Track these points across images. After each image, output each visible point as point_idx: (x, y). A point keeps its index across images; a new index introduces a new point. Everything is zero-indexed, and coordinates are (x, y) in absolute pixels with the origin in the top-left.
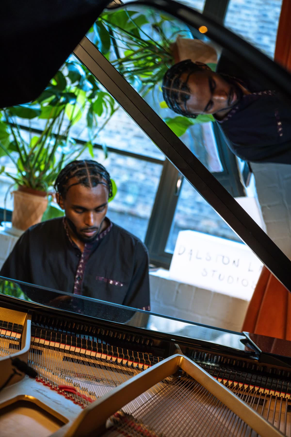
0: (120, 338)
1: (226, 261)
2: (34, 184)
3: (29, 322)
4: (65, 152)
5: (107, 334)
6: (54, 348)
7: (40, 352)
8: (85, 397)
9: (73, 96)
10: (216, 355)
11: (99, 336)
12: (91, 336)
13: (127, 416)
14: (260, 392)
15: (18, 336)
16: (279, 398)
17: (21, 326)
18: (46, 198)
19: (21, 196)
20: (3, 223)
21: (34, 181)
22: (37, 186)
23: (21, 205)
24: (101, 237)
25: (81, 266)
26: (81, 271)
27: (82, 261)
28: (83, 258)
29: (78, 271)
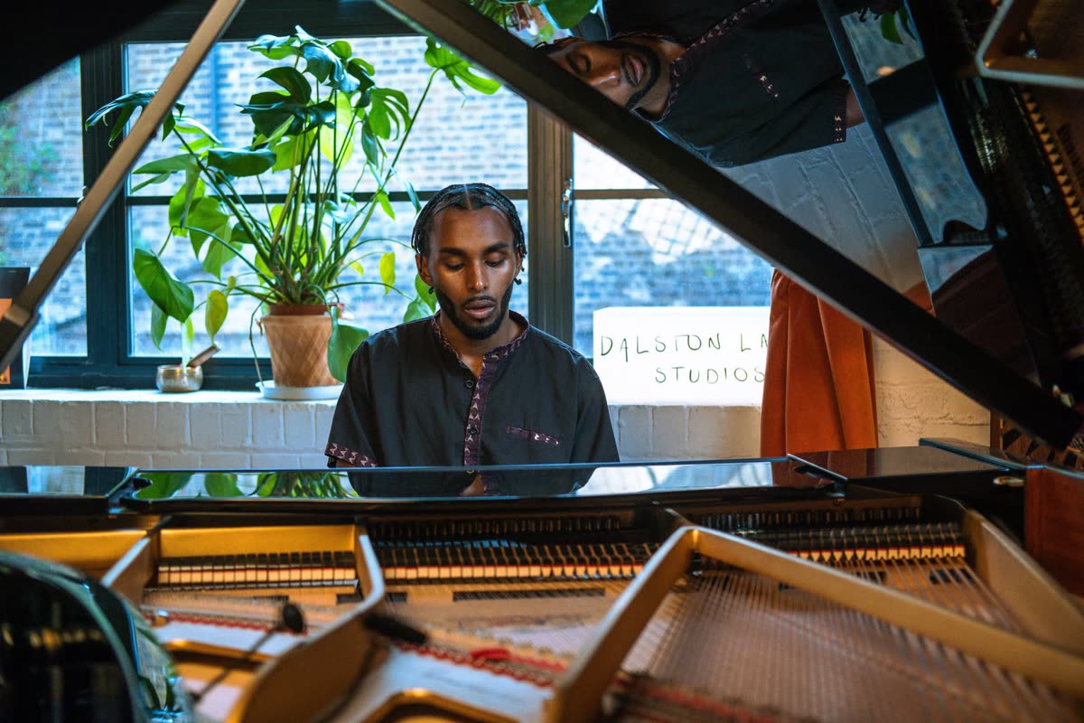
0: (551, 530)
1: (694, 343)
2: (297, 296)
3: (365, 540)
4: (339, 221)
5: (523, 530)
6: (429, 581)
7: (403, 596)
8: (532, 662)
9: (329, 107)
10: (750, 513)
11: (509, 537)
12: (495, 539)
13: (639, 679)
14: (868, 558)
15: (350, 574)
16: (911, 562)
17: (349, 554)
18: (326, 315)
19: (278, 325)
20: (258, 384)
21: (296, 289)
22: (303, 297)
23: (283, 340)
24: (512, 350)
25: (475, 406)
26: (477, 417)
27: (478, 396)
28: (480, 391)
29: (471, 417)
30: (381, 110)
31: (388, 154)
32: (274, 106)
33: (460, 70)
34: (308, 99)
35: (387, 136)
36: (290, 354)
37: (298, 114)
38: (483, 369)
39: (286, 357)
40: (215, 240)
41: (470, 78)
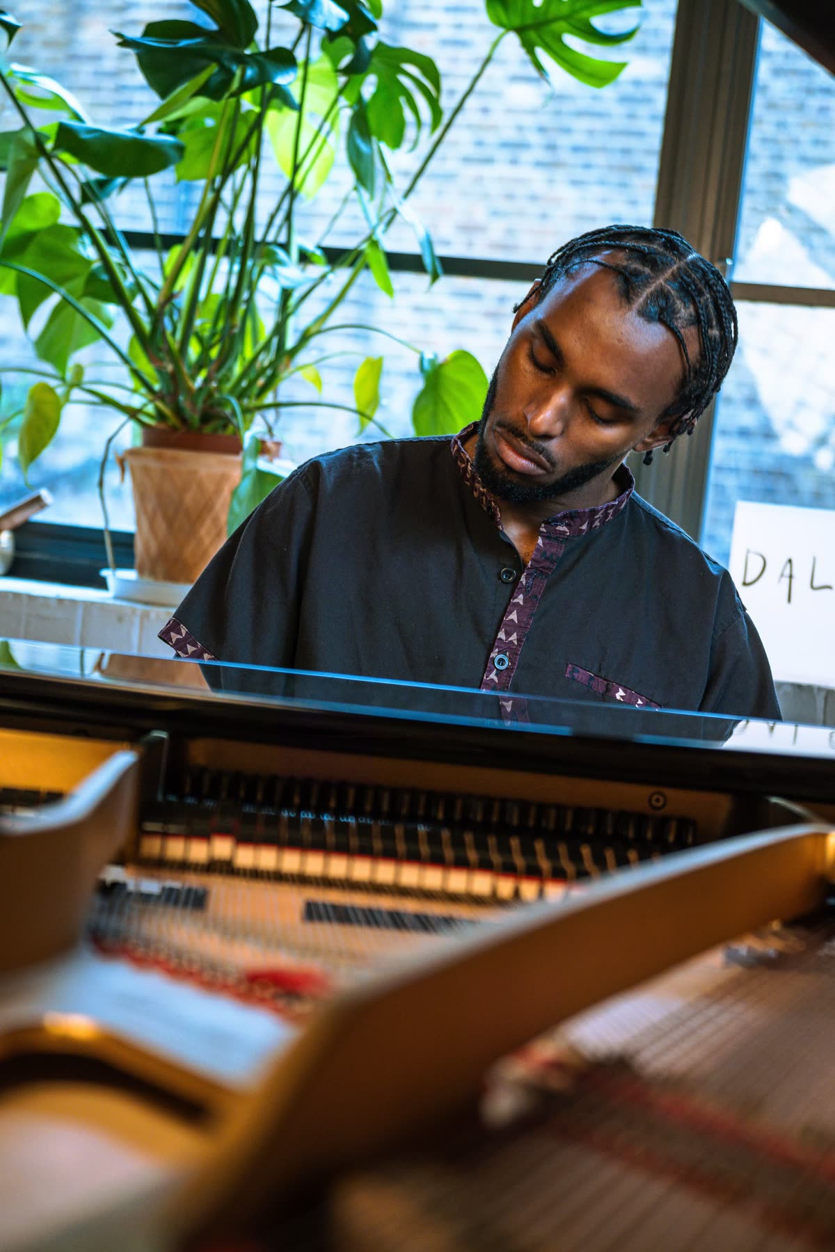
2: (192, 415)
4: (288, 285)
19: (154, 465)
20: (105, 573)
21: (194, 403)
22: (206, 418)
23: (160, 495)
24: (597, 523)
25: (514, 616)
26: (514, 637)
27: (520, 599)
28: (526, 591)
29: (502, 635)
30: (391, 91)
31: (395, 179)
32: (183, 43)
33: (548, 39)
34: (250, 40)
35: (396, 142)
36: (170, 522)
37: (226, 63)
38: (538, 550)
39: (161, 526)
40: (65, 301)
41: (564, 54)
